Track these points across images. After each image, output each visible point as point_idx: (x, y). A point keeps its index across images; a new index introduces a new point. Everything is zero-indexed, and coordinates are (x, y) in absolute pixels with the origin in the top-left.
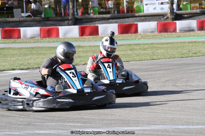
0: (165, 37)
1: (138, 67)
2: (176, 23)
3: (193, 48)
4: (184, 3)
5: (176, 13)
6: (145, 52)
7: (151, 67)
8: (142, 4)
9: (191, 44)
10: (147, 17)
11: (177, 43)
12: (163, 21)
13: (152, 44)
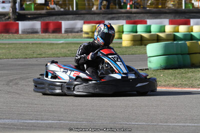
0: (6, 38)
2: (18, 23)
3: (38, 49)
4: (28, 3)
5: (18, 13)
11: (20, 44)
12: (4, 21)
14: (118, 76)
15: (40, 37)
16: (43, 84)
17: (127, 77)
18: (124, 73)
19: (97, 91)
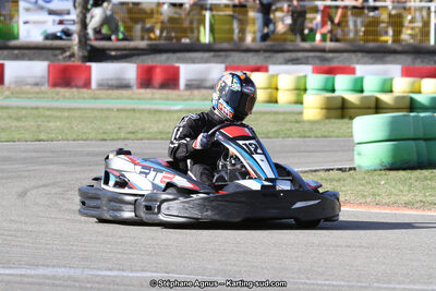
0: (64, 97)
1: (6, 154)
2: (90, 67)
3: (129, 121)
5: (91, 46)
6: (22, 124)
7: (34, 154)
8: (17, 22)
9: (123, 114)
10: (26, 51)
11: (93, 109)
12: (61, 60)
13: (37, 108)
14: (254, 185)
15: (134, 96)
16: (99, 199)
17: (274, 187)
18: (267, 180)
19: (209, 214)
